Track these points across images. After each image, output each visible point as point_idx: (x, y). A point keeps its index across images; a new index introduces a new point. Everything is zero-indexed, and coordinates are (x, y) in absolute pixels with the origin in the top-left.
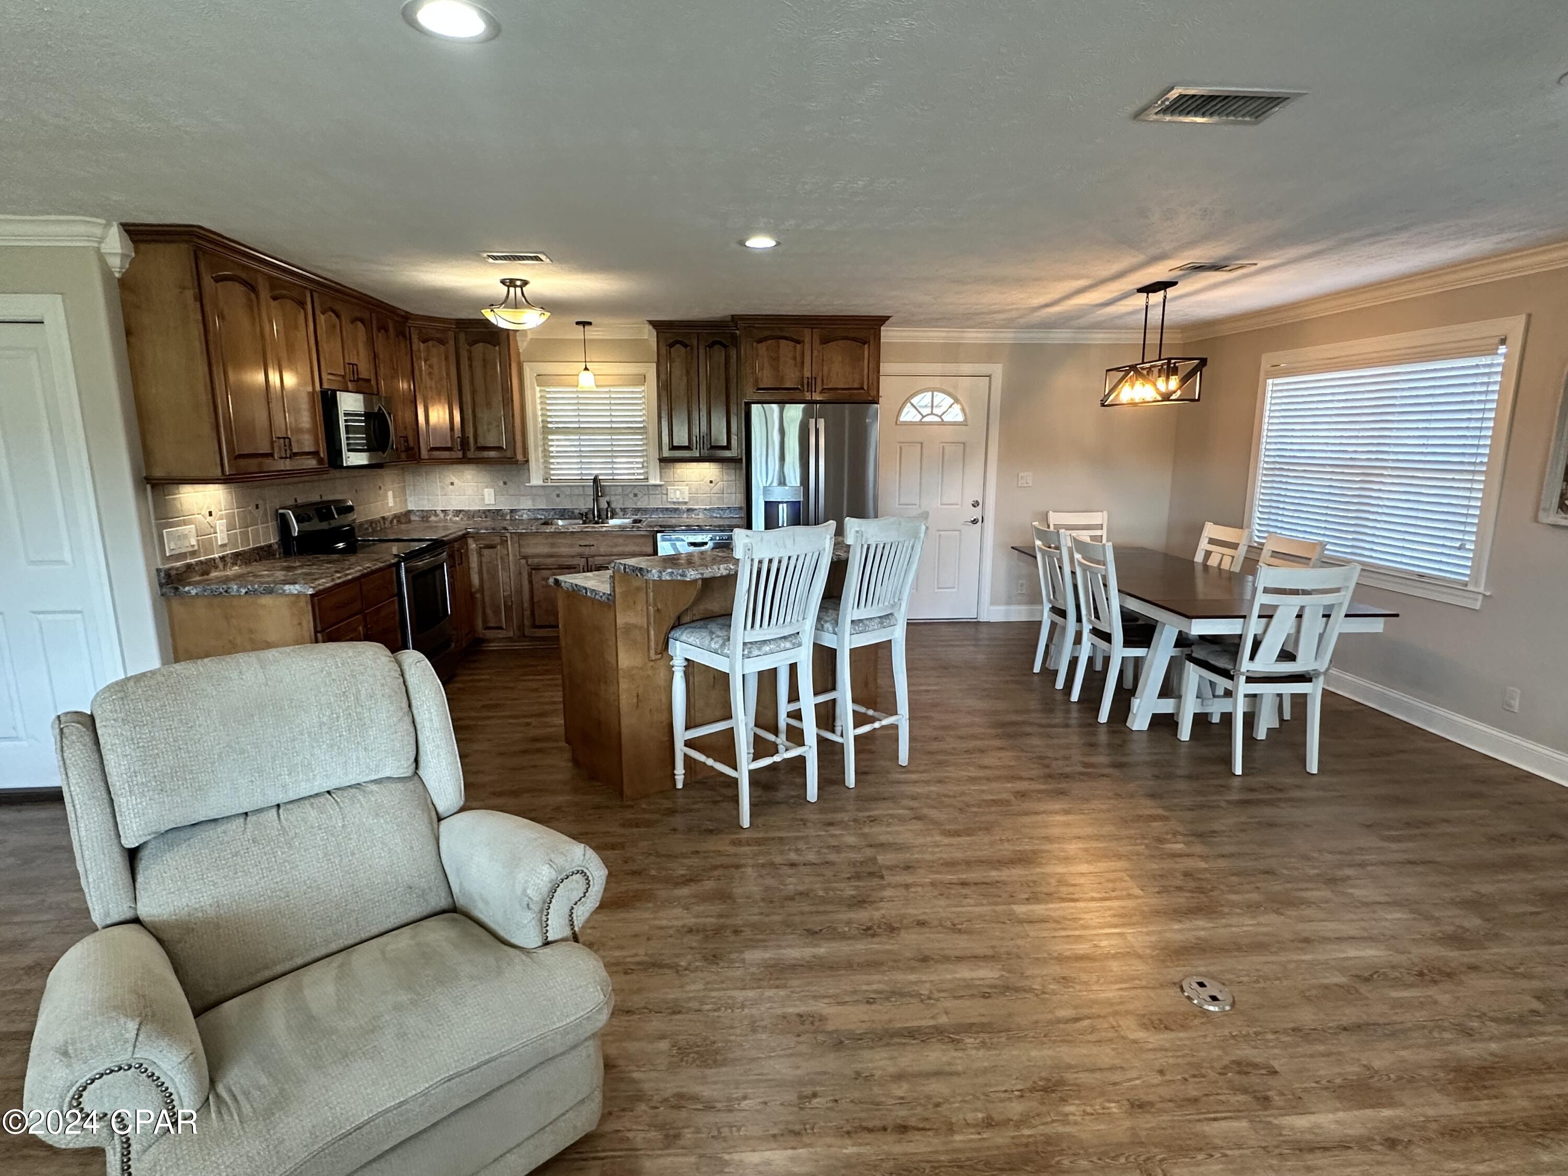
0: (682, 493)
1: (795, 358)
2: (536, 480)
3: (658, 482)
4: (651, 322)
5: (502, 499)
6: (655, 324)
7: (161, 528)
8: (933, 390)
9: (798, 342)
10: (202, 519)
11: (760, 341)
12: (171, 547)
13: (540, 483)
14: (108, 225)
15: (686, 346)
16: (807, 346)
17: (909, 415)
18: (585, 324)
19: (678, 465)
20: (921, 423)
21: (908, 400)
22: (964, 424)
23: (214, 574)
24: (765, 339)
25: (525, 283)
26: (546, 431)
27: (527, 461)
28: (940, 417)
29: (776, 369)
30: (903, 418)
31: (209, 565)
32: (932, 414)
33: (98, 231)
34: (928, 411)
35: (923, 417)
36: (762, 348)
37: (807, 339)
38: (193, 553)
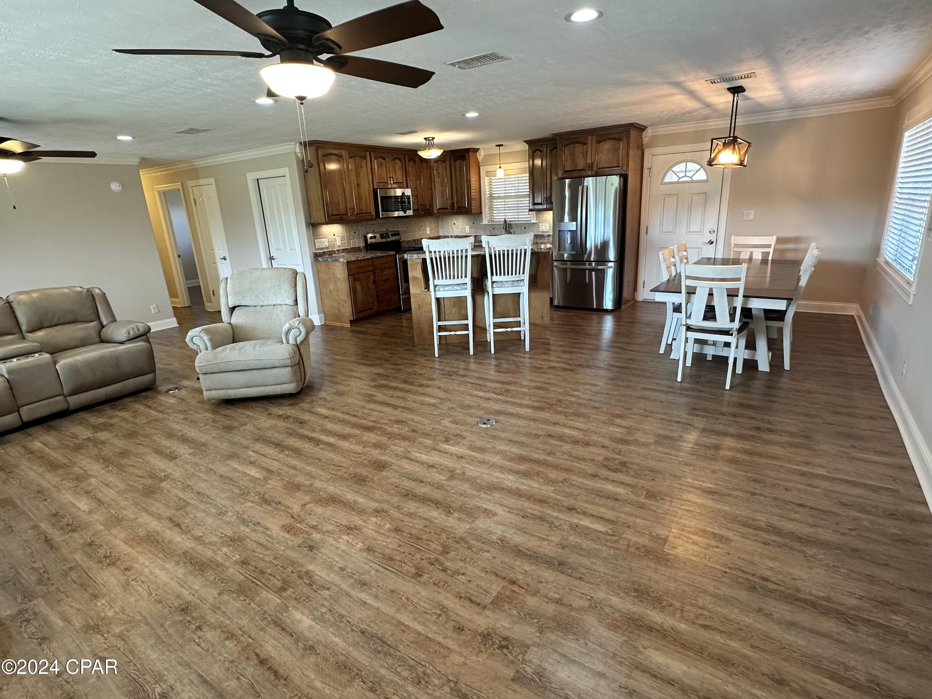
0: (546, 227)
1: (583, 153)
2: (485, 222)
3: (535, 221)
4: (525, 141)
5: (473, 230)
6: (527, 142)
7: (314, 239)
8: (686, 161)
9: (585, 144)
10: (331, 237)
11: (566, 146)
12: (318, 245)
13: (487, 223)
14: (296, 144)
15: (541, 151)
16: (589, 146)
17: (670, 178)
18: (499, 146)
19: (544, 212)
20: (678, 182)
21: (670, 169)
22: (706, 181)
23: (334, 255)
24: (568, 144)
25: (433, 138)
26: (491, 198)
27: (481, 213)
28: (691, 178)
29: (573, 160)
30: (667, 180)
31: (334, 252)
32: (685, 176)
33: (293, 146)
34: (683, 174)
35: (680, 178)
36: (567, 150)
37: (589, 142)
38: (327, 248)
